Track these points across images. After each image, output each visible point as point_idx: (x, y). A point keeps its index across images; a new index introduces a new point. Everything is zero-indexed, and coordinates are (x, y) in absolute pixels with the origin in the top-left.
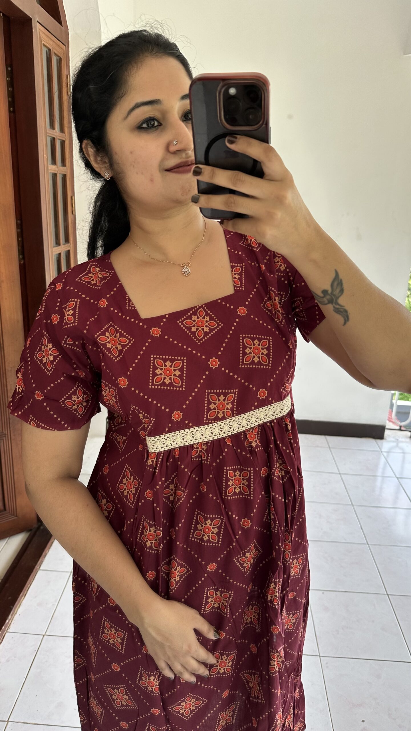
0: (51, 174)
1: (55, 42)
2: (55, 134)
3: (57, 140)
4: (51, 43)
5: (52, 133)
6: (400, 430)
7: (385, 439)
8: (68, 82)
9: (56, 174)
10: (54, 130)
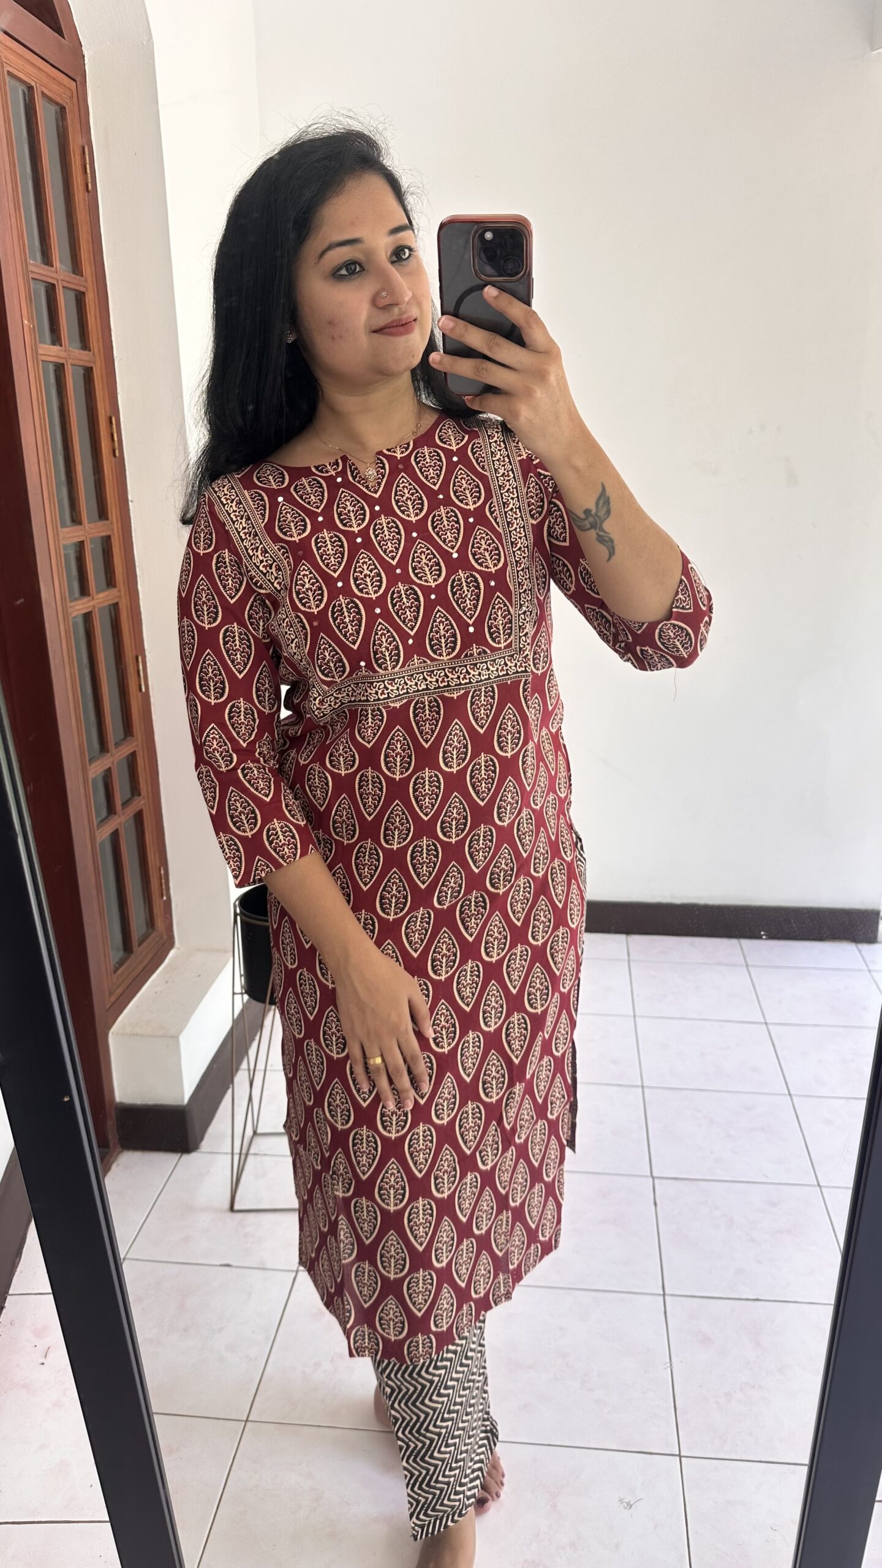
0: (51, 364)
1: (44, 71)
2: (55, 275)
4: (34, 72)
5: (45, 273)
8: (88, 161)
9: (63, 364)
10: (52, 266)
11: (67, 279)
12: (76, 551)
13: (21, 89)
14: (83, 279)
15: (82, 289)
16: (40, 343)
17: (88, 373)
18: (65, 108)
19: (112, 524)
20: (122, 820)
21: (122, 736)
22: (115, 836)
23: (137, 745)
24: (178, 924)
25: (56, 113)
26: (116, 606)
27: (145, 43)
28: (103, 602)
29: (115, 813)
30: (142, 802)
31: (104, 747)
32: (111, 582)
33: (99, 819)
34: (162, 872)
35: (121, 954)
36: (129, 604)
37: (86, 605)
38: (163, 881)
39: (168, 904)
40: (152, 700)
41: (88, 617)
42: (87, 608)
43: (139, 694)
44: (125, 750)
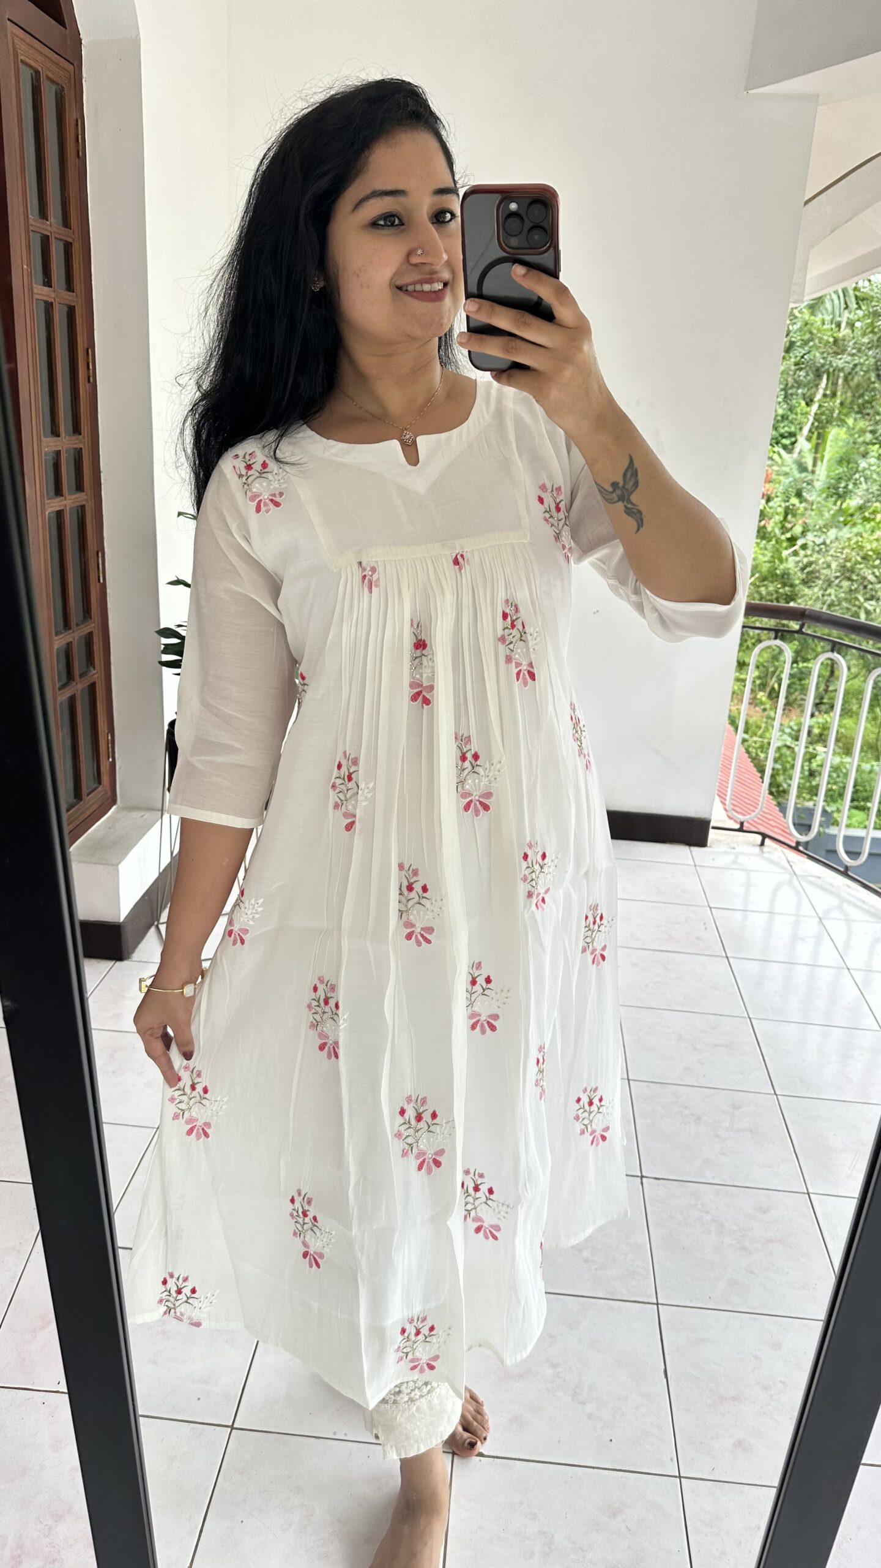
0: (42, 302)
1: (49, 59)
2: (49, 228)
3: (53, 238)
4: (40, 58)
5: (42, 226)
6: (741, 830)
7: (710, 847)
8: (80, 133)
9: (52, 303)
10: (47, 220)
11: (59, 231)
12: (53, 458)
13: (29, 71)
14: (71, 231)
15: (70, 240)
16: (36, 284)
17: (71, 311)
18: (63, 87)
19: (84, 438)
20: (78, 687)
21: (82, 618)
22: (72, 701)
23: (94, 627)
24: (120, 784)
25: (56, 93)
26: (83, 507)
27: (133, 37)
28: (73, 503)
29: (74, 680)
30: (96, 676)
31: (67, 625)
32: (80, 488)
33: (61, 684)
34: (110, 738)
35: (72, 800)
36: (93, 506)
37: (60, 504)
38: (110, 745)
39: (113, 765)
40: (108, 591)
41: (59, 514)
42: (60, 506)
43: (98, 584)
44: (85, 629)
